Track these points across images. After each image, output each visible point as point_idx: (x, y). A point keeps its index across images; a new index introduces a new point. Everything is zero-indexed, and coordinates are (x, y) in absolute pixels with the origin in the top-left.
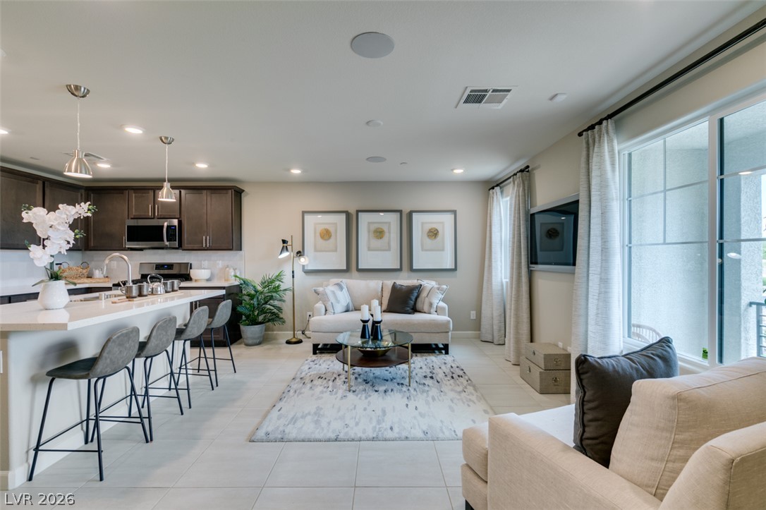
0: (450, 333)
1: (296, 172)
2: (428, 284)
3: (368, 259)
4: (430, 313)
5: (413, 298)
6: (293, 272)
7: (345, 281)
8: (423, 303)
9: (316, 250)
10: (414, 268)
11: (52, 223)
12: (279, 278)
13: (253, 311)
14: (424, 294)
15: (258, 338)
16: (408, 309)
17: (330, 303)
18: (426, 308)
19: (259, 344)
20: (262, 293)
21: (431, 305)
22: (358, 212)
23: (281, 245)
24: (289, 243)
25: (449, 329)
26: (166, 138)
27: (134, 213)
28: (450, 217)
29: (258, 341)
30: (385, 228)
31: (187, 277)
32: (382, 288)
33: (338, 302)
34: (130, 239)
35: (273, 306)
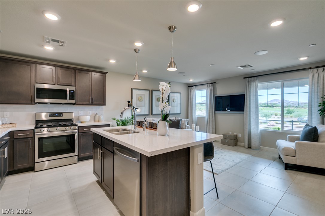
1: (145, 71)
8: (181, 125)
18: (184, 127)
21: (186, 126)
23: (128, 103)
28: (179, 95)
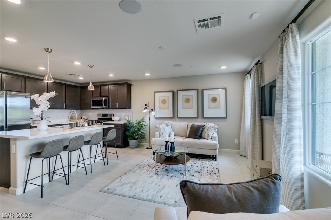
0: (217, 150)
1: (147, 74)
2: (208, 124)
3: (182, 112)
4: (208, 139)
5: (200, 132)
6: (149, 118)
7: (170, 122)
8: (205, 134)
9: (160, 108)
10: (204, 117)
11: (41, 100)
12: (142, 121)
13: (133, 134)
14: (205, 130)
15: (135, 145)
16: (197, 137)
17: (161, 132)
18: (206, 137)
19: (136, 148)
20: (136, 126)
21: (208, 135)
22: (178, 91)
23: (145, 106)
24: (148, 106)
25: (217, 148)
26: (90, 65)
27: (94, 95)
28: (224, 91)
29: (135, 147)
30: (190, 98)
31: (111, 120)
32: (188, 126)
33: (165, 132)
34: (93, 105)
35: (142, 132)
